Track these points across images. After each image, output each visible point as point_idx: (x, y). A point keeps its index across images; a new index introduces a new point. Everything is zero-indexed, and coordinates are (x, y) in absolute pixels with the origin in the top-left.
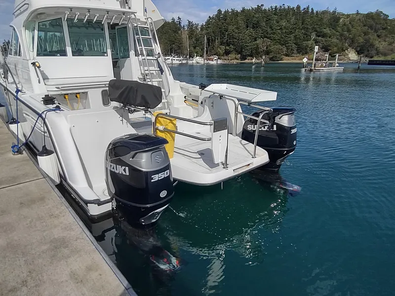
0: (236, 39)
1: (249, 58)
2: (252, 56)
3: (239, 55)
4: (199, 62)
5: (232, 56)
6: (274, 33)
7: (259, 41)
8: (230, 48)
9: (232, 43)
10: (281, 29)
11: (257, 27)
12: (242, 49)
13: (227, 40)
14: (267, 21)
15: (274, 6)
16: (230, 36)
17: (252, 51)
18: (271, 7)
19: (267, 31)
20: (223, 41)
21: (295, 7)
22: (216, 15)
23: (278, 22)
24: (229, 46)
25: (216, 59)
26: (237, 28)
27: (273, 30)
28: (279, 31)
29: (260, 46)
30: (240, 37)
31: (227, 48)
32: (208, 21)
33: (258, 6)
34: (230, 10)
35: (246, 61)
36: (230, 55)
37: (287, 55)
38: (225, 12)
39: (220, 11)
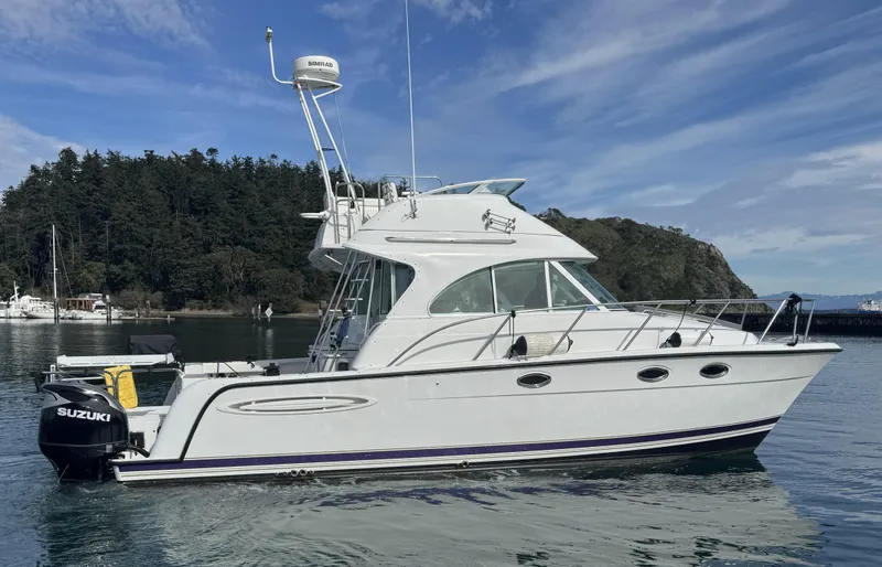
0: (141, 242)
1: (193, 302)
2: (200, 296)
3: (159, 294)
4: (34, 313)
5: (135, 293)
6: (262, 234)
7: (219, 254)
8: (124, 269)
9: (130, 254)
10: (280, 222)
11: (207, 213)
12: (165, 274)
13: (111, 245)
14: (233, 197)
15: (242, 156)
16: (122, 232)
17: (199, 282)
18: (235, 159)
19: (239, 225)
20: (96, 246)
21: (303, 166)
22: (58, 166)
23: (266, 204)
24: (118, 262)
25: (100, 303)
26: (142, 210)
27: (254, 223)
28: (276, 228)
29: (226, 268)
30: (156, 238)
31: (115, 269)
32: (31, 181)
33: (195, 152)
34: (104, 155)
35: (186, 312)
36: (124, 293)
37: (307, 297)
38: (88, 158)
39: (68, 155)
